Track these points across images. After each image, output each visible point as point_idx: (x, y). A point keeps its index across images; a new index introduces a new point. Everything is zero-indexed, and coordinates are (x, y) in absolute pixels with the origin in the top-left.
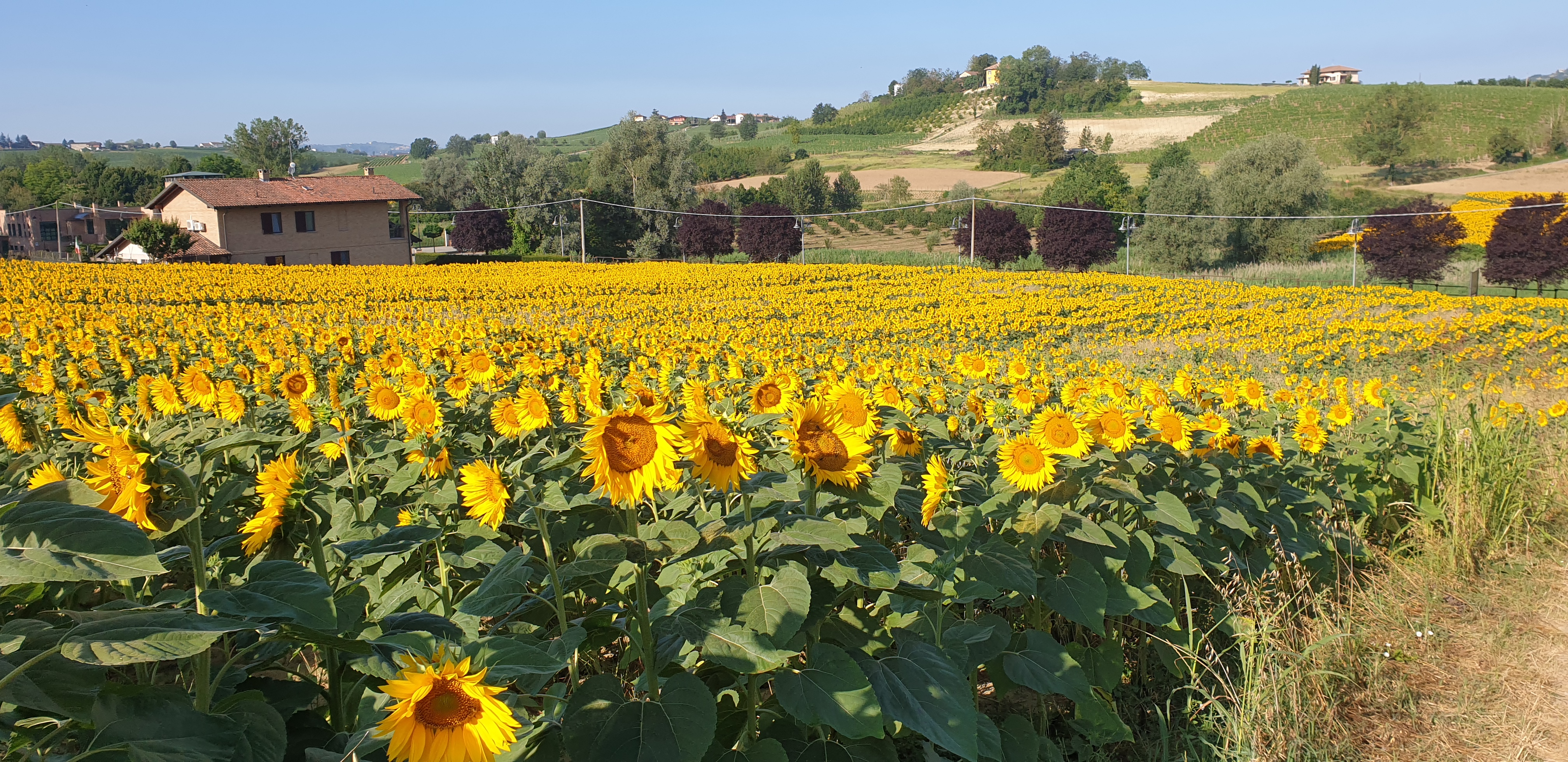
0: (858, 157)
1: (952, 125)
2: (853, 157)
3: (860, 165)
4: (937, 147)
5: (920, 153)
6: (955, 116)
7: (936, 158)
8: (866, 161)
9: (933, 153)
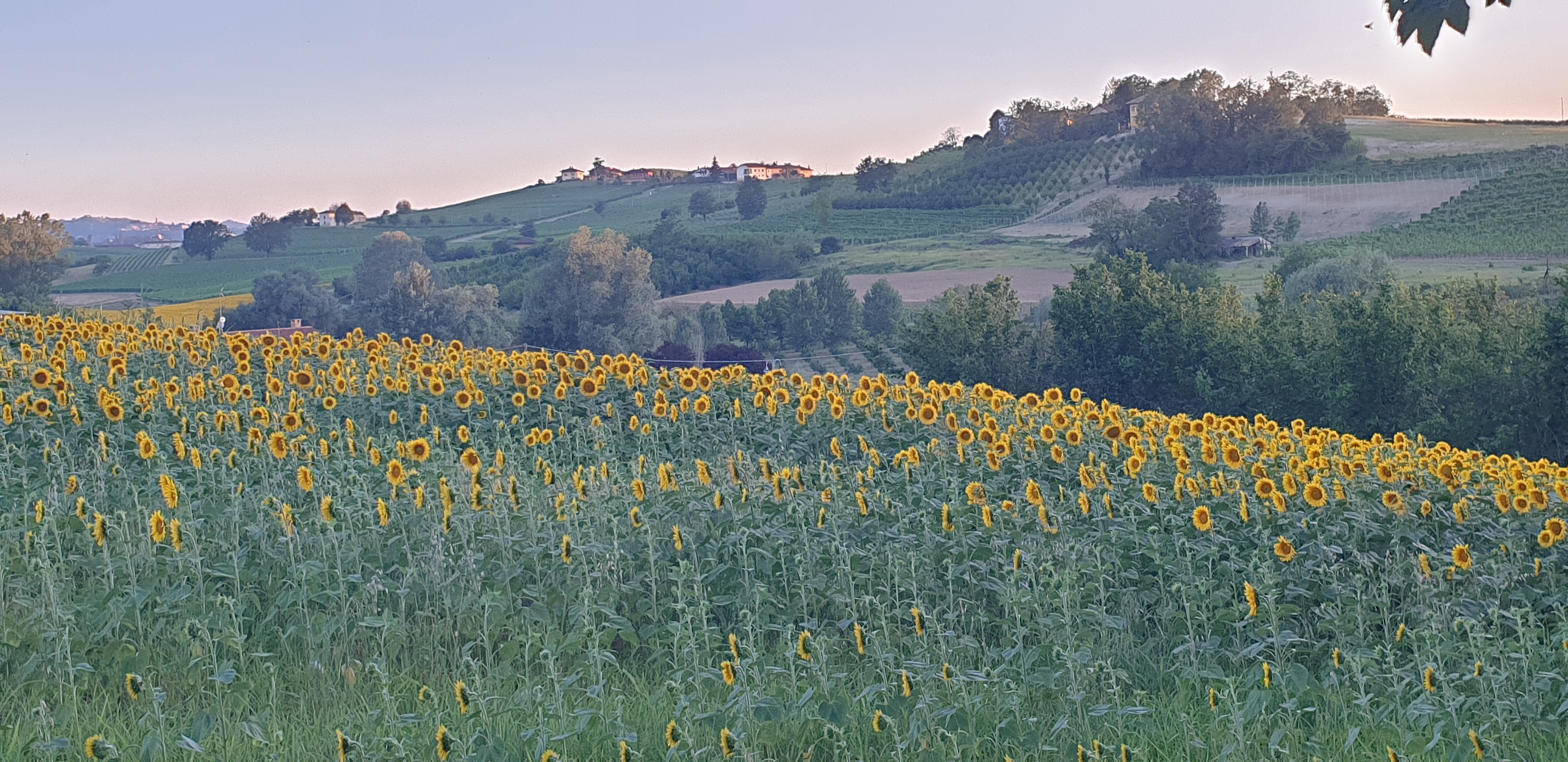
0: (919, 249)
1: (1071, 195)
2: (911, 249)
3: (918, 263)
4: (1044, 230)
5: (1016, 241)
6: (1076, 180)
7: (1037, 250)
8: (931, 255)
9: (1035, 242)
